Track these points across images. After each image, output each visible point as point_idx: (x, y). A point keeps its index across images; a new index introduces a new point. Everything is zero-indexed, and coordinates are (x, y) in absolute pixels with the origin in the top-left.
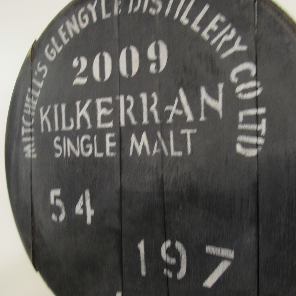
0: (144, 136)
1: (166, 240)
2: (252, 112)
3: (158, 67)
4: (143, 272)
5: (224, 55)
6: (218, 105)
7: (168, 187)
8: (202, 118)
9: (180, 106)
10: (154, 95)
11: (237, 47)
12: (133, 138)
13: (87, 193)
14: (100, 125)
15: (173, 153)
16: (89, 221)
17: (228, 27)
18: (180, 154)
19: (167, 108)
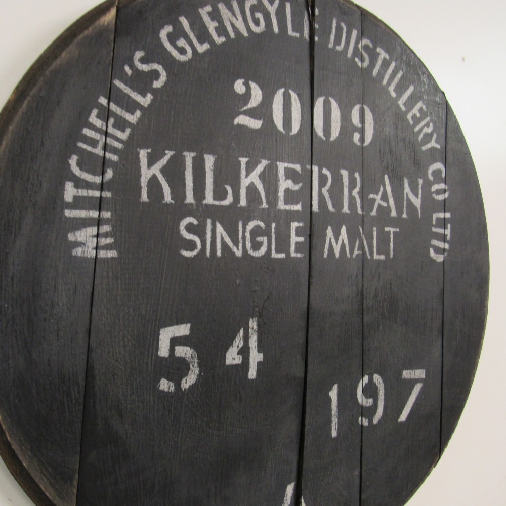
0: (343, 230)
1: (363, 376)
2: (441, 215)
3: (362, 139)
4: (334, 434)
5: (424, 148)
6: (417, 202)
7: (369, 302)
8: (405, 216)
9: (384, 198)
10: (357, 175)
11: (433, 144)
12: (330, 232)
13: (253, 324)
14: (281, 206)
15: (376, 257)
16: (252, 374)
17: (428, 119)
18: (382, 257)
19: (372, 196)
